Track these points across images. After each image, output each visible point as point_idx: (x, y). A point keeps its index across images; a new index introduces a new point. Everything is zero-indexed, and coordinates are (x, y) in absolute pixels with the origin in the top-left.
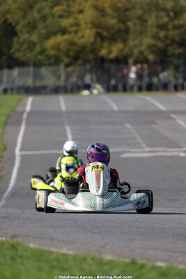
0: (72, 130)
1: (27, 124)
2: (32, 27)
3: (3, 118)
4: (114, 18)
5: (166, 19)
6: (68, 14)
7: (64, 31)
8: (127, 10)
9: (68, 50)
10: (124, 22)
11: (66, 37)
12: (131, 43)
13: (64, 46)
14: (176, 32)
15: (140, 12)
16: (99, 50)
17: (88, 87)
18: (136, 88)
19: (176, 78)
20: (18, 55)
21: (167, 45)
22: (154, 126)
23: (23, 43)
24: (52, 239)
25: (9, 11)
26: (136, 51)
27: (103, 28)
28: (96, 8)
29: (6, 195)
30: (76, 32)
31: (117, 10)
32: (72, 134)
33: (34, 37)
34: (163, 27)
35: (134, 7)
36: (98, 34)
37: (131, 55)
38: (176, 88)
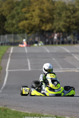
0: (30, 61)
1: (11, 58)
2: (13, 17)
3: (1, 56)
4: (48, 13)
5: (70, 14)
6: (28, 12)
7: (26, 19)
8: (53, 10)
9: (28, 27)
10: (52, 15)
11: (28, 21)
12: (55, 24)
13: (26, 25)
14: (74, 19)
15: (58, 11)
16: (42, 27)
17: (37, 43)
18: (57, 43)
19: (74, 39)
20: (7, 29)
21: (70, 25)
22: (65, 59)
23: (9, 24)
24: (22, 107)
25: (3, 11)
26: (57, 27)
27: (43, 18)
28: (40, 9)
29: (2, 88)
30: (32, 19)
31: (49, 10)
32: (30, 63)
33: (14, 22)
34: (68, 17)
35: (56, 9)
36: (41, 20)
37: (55, 29)
38: (74, 43)
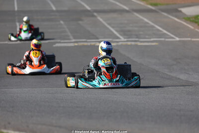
22: (80, 22)
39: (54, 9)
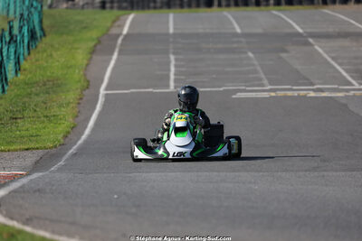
0: (176, 60)
3: (91, 44)
39: (239, 31)
